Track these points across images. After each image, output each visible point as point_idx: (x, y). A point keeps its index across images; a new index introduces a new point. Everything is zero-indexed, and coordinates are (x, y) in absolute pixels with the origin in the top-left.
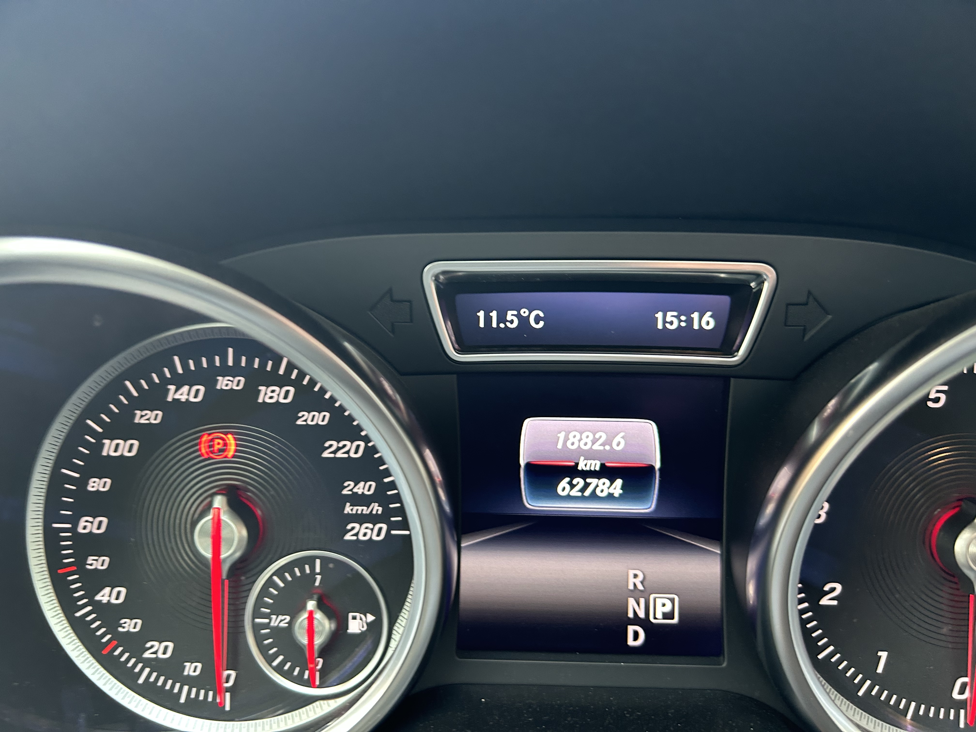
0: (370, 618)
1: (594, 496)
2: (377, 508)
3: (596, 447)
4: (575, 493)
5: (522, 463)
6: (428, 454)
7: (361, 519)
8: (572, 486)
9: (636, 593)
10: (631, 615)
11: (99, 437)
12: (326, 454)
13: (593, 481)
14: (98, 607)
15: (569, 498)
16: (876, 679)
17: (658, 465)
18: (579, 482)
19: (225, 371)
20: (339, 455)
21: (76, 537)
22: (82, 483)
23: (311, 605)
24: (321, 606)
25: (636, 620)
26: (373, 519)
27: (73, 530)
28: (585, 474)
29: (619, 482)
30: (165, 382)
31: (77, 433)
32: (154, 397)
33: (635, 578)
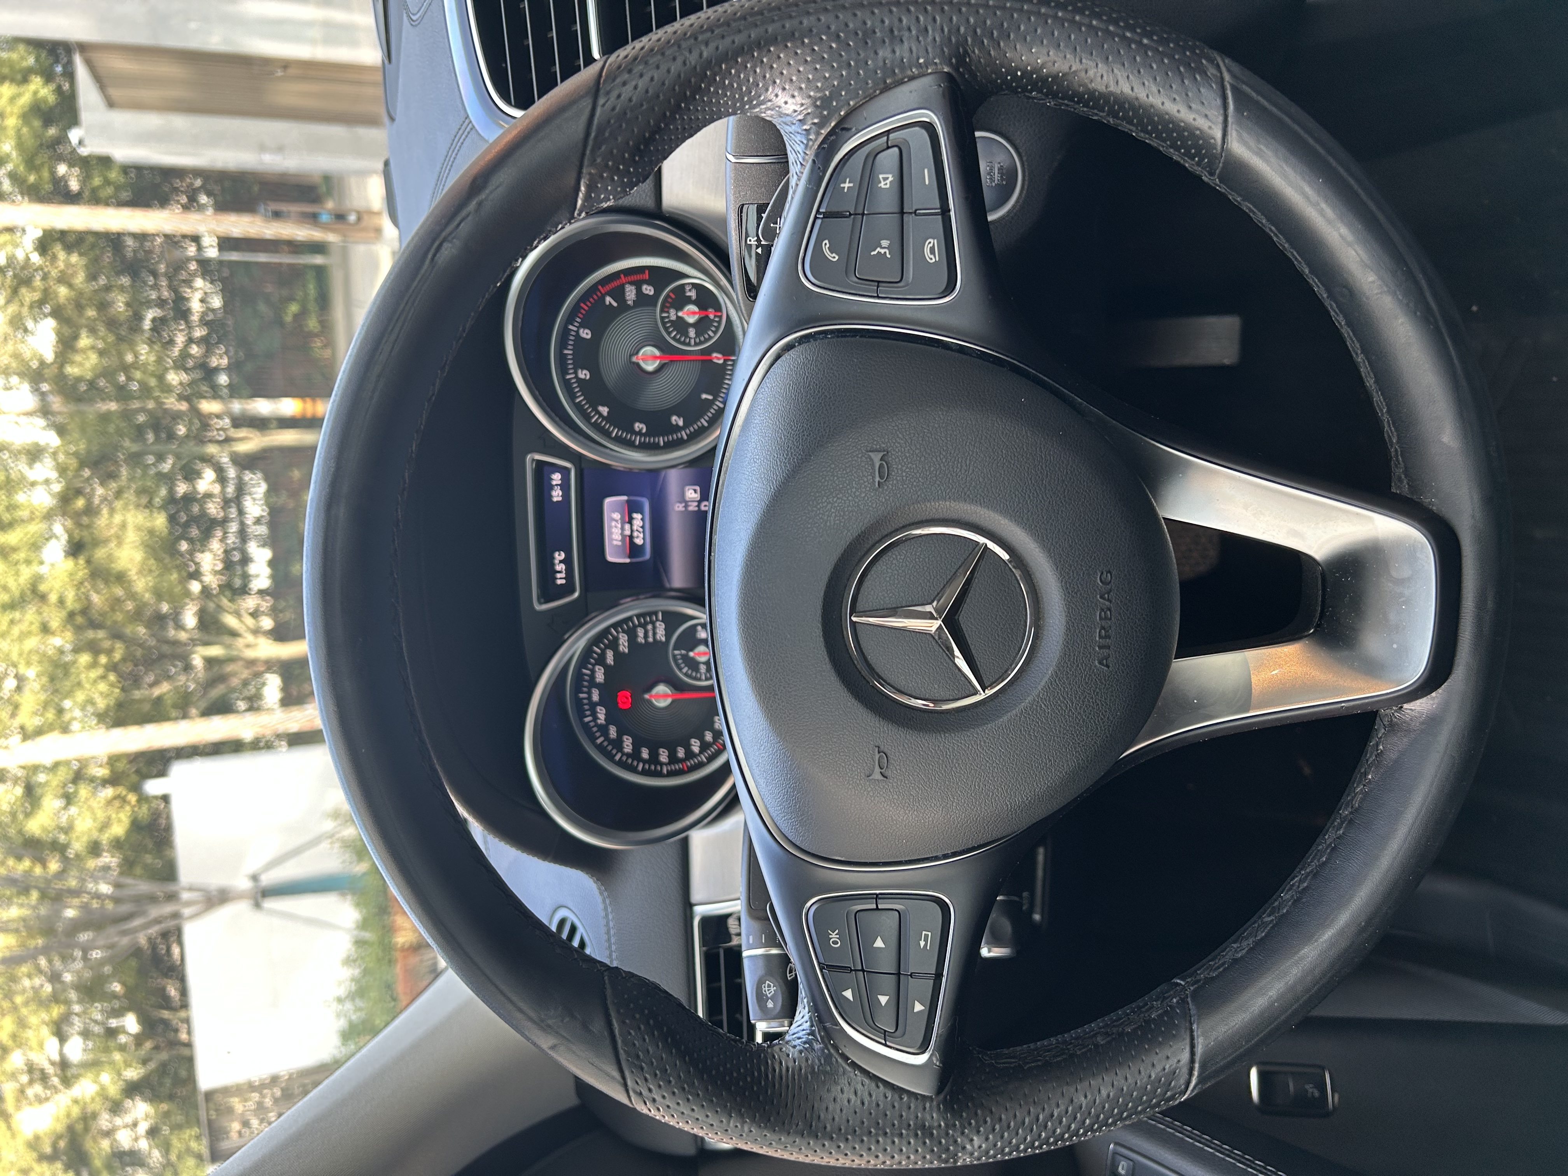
0: (699, 628)
1: (642, 527)
2: (650, 627)
3: (619, 526)
4: (642, 535)
5: (628, 561)
6: (622, 601)
7: (654, 634)
8: (638, 537)
9: (686, 506)
10: (696, 509)
11: (623, 754)
12: (626, 651)
13: (635, 528)
14: (701, 752)
15: (644, 539)
16: (715, 399)
17: (625, 498)
18: (635, 534)
19: (590, 698)
20: (626, 644)
21: (669, 763)
22: (645, 762)
23: (691, 654)
24: (692, 650)
25: (698, 506)
26: (654, 628)
27: (666, 764)
28: (632, 531)
29: (635, 515)
30: (597, 725)
31: (621, 764)
32: (604, 730)
33: (680, 507)
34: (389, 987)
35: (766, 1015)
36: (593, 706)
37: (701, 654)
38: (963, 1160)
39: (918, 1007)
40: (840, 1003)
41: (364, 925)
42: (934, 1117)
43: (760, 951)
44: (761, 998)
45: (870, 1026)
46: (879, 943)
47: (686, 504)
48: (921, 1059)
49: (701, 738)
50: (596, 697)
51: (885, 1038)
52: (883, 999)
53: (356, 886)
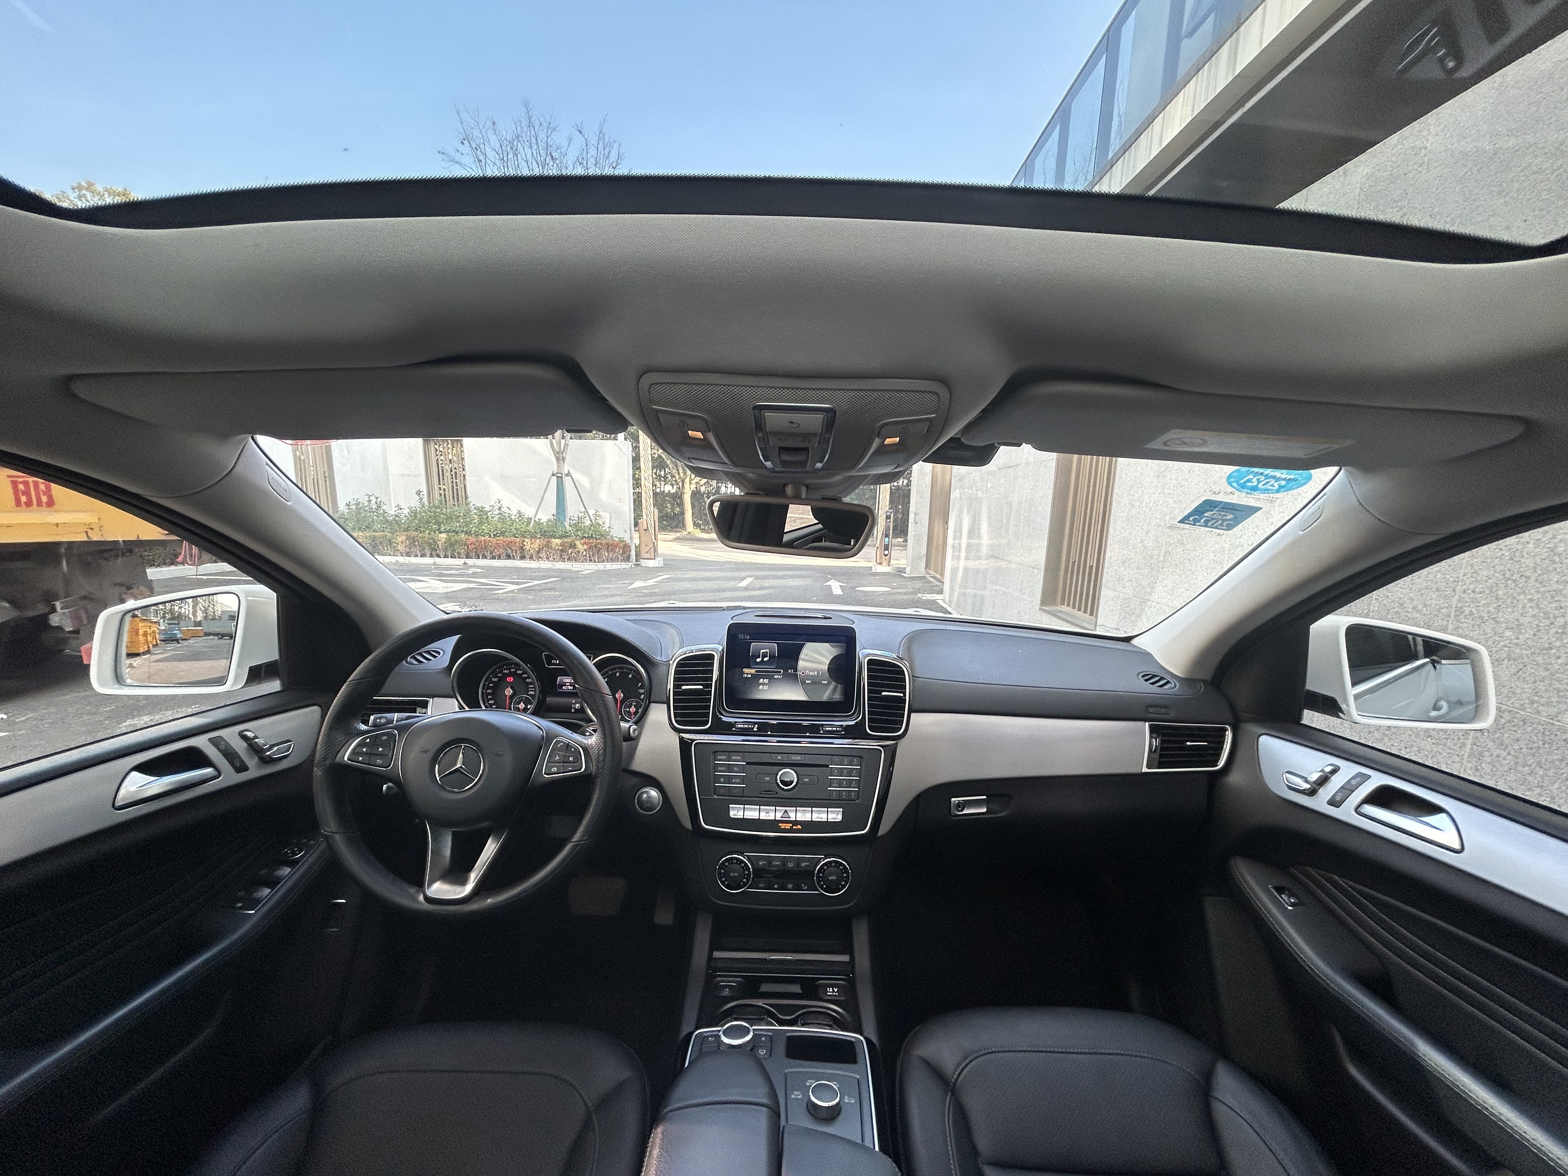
23: (521, 703)
31: (489, 677)
32: (501, 672)
33: (574, 702)
34: (503, 533)
35: (375, 719)
36: (509, 669)
37: (522, 706)
38: (315, 769)
39: (360, 759)
40: (367, 738)
41: (538, 524)
42: (328, 762)
43: (395, 719)
44: (380, 718)
45: (359, 745)
46: (380, 749)
47: (574, 704)
48: (346, 759)
49: (494, 704)
50: (512, 670)
51: (354, 750)
52: (364, 750)
53: (559, 524)
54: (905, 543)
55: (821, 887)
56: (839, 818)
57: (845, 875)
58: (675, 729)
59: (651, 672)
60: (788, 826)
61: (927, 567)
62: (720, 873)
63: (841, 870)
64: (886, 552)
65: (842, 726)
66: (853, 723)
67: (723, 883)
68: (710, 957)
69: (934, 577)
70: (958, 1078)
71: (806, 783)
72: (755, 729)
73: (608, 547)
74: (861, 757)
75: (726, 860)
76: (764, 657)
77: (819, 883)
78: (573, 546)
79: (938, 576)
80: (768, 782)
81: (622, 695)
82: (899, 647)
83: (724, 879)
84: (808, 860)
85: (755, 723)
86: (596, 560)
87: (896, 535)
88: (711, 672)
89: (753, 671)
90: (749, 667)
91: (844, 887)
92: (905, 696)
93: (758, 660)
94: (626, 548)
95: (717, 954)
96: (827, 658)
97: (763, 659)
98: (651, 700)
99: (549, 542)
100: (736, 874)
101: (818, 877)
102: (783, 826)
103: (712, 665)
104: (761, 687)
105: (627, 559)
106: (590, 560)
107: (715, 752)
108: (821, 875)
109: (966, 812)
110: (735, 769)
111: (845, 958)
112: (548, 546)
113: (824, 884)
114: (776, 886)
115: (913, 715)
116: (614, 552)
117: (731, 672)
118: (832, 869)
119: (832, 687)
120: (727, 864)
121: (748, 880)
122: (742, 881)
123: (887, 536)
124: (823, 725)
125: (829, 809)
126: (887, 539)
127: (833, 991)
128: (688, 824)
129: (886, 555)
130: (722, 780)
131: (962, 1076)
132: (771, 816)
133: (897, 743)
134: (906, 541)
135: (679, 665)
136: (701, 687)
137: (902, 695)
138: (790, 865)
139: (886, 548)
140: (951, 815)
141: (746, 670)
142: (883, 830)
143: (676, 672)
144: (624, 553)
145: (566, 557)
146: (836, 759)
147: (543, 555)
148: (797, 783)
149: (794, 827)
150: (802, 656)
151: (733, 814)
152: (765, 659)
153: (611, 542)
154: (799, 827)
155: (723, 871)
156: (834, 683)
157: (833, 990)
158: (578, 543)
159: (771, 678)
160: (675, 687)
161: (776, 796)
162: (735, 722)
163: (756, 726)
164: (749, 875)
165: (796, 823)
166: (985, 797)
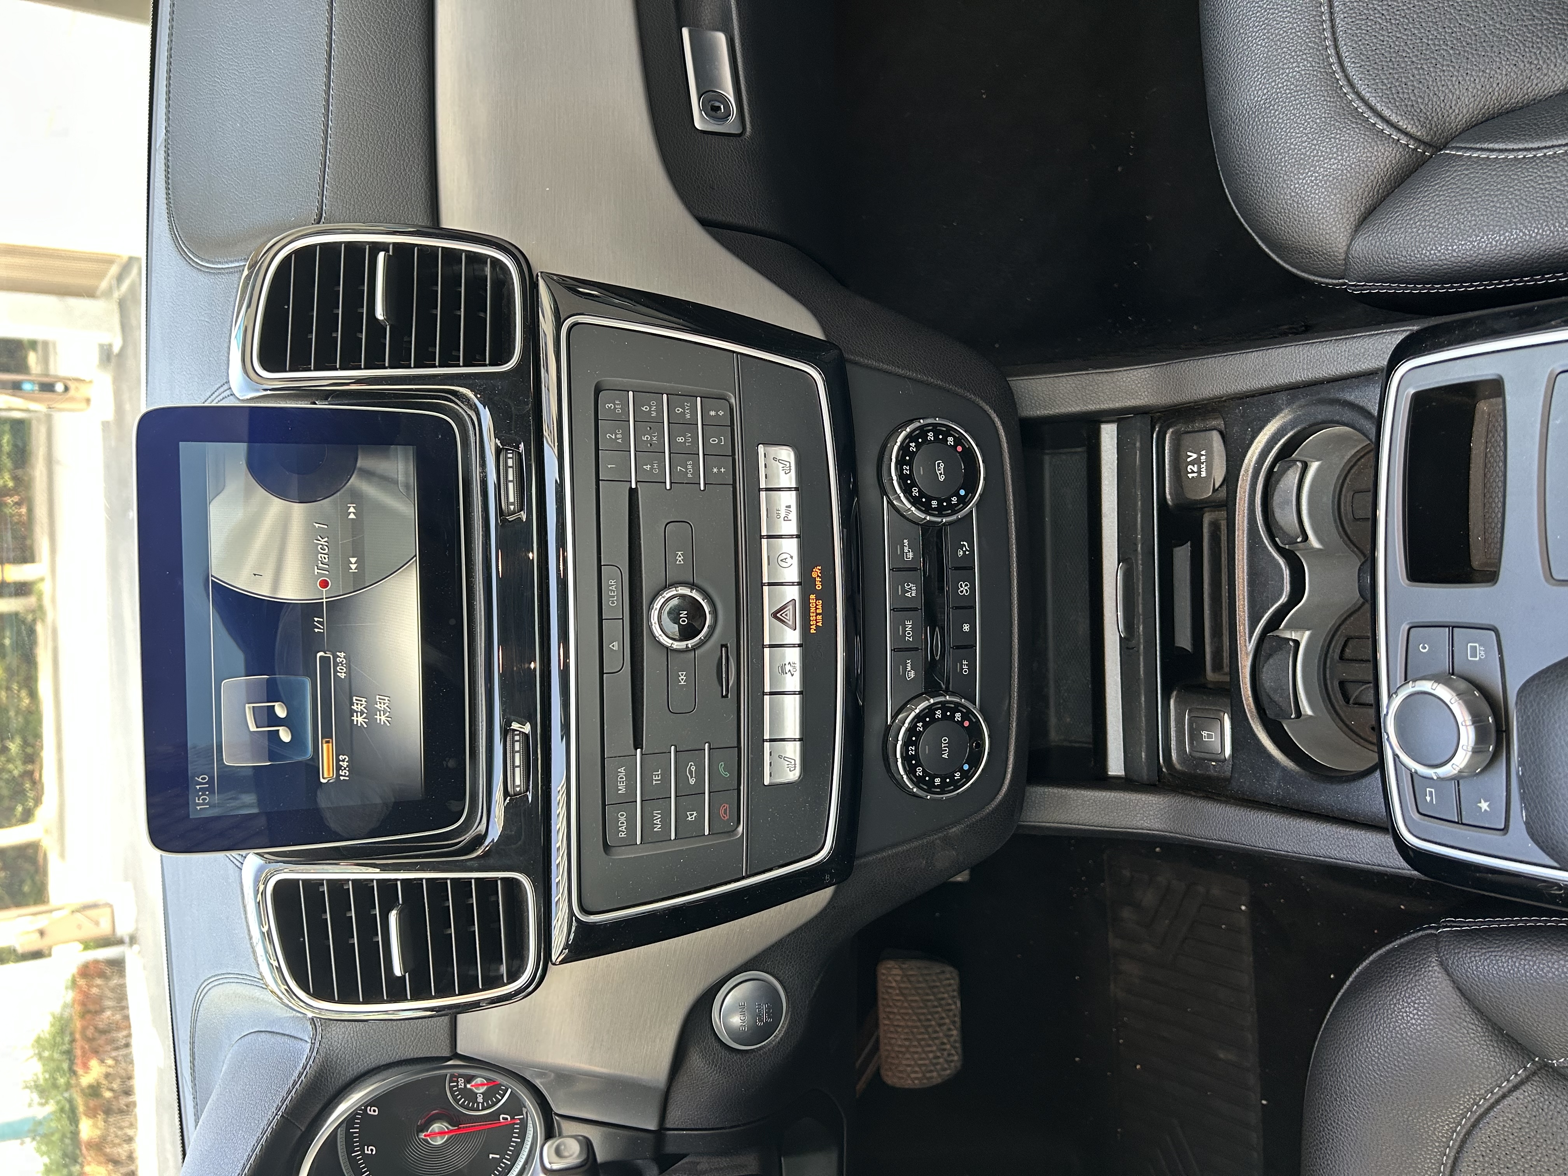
53: (42, 1130)
54: (40, 348)
55: (963, 501)
56: (787, 454)
57: (931, 435)
58: (538, 980)
59: (350, 1074)
60: (816, 605)
61: (89, 293)
62: (943, 789)
63: (918, 446)
64: (59, 387)
65: (498, 451)
66: (486, 415)
67: (967, 776)
68: (1127, 783)
69: (120, 278)
70: (1406, 134)
71: (691, 557)
72: (527, 728)
73: (89, 1012)
74: (598, 390)
75: (910, 771)
76: (274, 720)
77: (954, 510)
78: (94, 1091)
79: (114, 270)
80: (693, 678)
81: (436, 1127)
82: (219, 272)
83: (957, 775)
84: (896, 542)
85: (506, 731)
86: (125, 1033)
87: (22, 368)
88: (337, 886)
89: (327, 751)
90: (313, 767)
91: (959, 440)
92: (383, 247)
93: (285, 735)
94: (87, 972)
95: (1116, 766)
96: (264, 506)
97: (279, 722)
98: (446, 1053)
99: (90, 1145)
100: (945, 740)
101: (940, 511)
102: (817, 621)
103: (312, 886)
104: (382, 719)
105: (118, 965)
106: (127, 1045)
107: (606, 847)
108: (934, 503)
109: (729, 93)
110: (656, 778)
111: (1109, 434)
112: (98, 1146)
113: (957, 494)
114: (966, 628)
115: (448, 222)
116: (100, 998)
117: (333, 825)
118: (919, 472)
119: (369, 490)
120: (919, 772)
121: (957, 707)
122: (961, 723)
123: (16, 387)
124: (500, 512)
125: (763, 485)
126: (27, 387)
127: (1197, 462)
128: (820, 899)
129: (67, 389)
130: (692, 817)
131: (1403, 124)
132: (793, 656)
133: (548, 277)
134: (33, 344)
135: (322, 992)
136: (393, 916)
137: (381, 255)
138: (912, 591)
139: (47, 387)
140: (740, 135)
141: (326, 775)
142: (807, 325)
143: (348, 996)
144: (102, 975)
145: (123, 1100)
146: (608, 467)
147: (122, 1151)
148: (692, 586)
149: (819, 586)
150: (262, 590)
151: (793, 774)
152: (281, 711)
153: (78, 1008)
154: (816, 573)
155: (937, 781)
156: (354, 481)
157: (1193, 463)
158: (86, 1080)
159: (349, 691)
160: (397, 994)
161: (732, 646)
162: (506, 793)
163: (515, 726)
164: (944, 706)
165: (805, 584)
166: (685, 32)
